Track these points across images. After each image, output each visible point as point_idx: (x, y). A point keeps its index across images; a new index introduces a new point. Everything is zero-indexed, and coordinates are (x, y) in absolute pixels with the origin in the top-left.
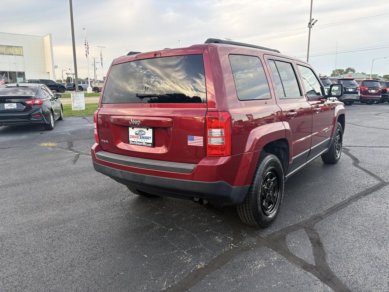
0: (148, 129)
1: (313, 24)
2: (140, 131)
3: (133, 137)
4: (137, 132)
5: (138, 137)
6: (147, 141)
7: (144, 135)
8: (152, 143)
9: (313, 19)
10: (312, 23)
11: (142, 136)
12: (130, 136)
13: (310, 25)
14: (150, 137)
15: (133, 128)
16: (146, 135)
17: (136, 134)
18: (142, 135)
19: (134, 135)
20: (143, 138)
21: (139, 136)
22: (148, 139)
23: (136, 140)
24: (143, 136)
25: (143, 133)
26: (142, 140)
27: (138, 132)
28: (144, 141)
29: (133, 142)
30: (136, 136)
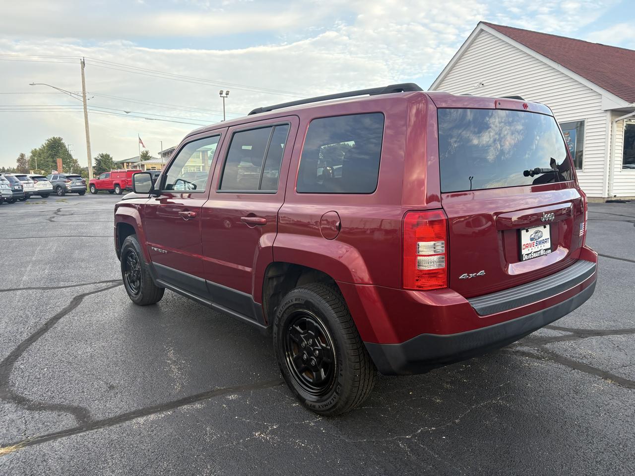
0: (544, 227)
2: (536, 233)
3: (527, 246)
4: (532, 236)
5: (533, 245)
6: (544, 246)
7: (541, 237)
8: (550, 247)
12: (523, 246)
14: (548, 239)
15: (527, 231)
16: (543, 237)
17: (531, 240)
18: (539, 238)
19: (529, 242)
20: (540, 243)
22: (546, 242)
23: (531, 251)
24: (540, 240)
25: (540, 234)
26: (539, 248)
27: (534, 235)
28: (542, 248)
29: (527, 255)
30: (531, 242)
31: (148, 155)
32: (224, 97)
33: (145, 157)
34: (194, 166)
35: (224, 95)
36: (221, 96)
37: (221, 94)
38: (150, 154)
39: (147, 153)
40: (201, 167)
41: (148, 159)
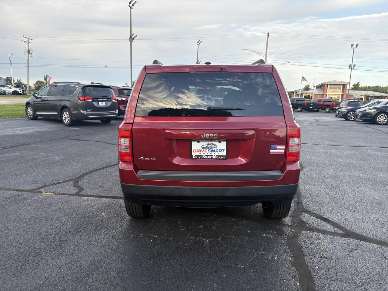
0: (220, 142)
1: (133, 39)
2: (210, 144)
3: (199, 151)
4: (204, 146)
5: (205, 151)
6: (218, 153)
8: (225, 155)
9: (134, 34)
10: (133, 37)
11: (211, 149)
12: (194, 150)
13: (131, 39)
14: (223, 150)
15: (199, 142)
16: (218, 148)
17: (203, 148)
19: (201, 149)
20: (213, 151)
21: (208, 149)
22: (221, 151)
23: (202, 154)
24: (213, 149)
25: (213, 146)
26: (211, 153)
27: (206, 145)
28: (215, 154)
29: (198, 156)
30: (203, 149)
31: (309, 88)
32: (354, 48)
33: (307, 88)
34: (336, 94)
35: (354, 46)
36: (352, 48)
37: (352, 46)
38: (310, 87)
39: (308, 86)
40: (341, 95)
41: (309, 90)
